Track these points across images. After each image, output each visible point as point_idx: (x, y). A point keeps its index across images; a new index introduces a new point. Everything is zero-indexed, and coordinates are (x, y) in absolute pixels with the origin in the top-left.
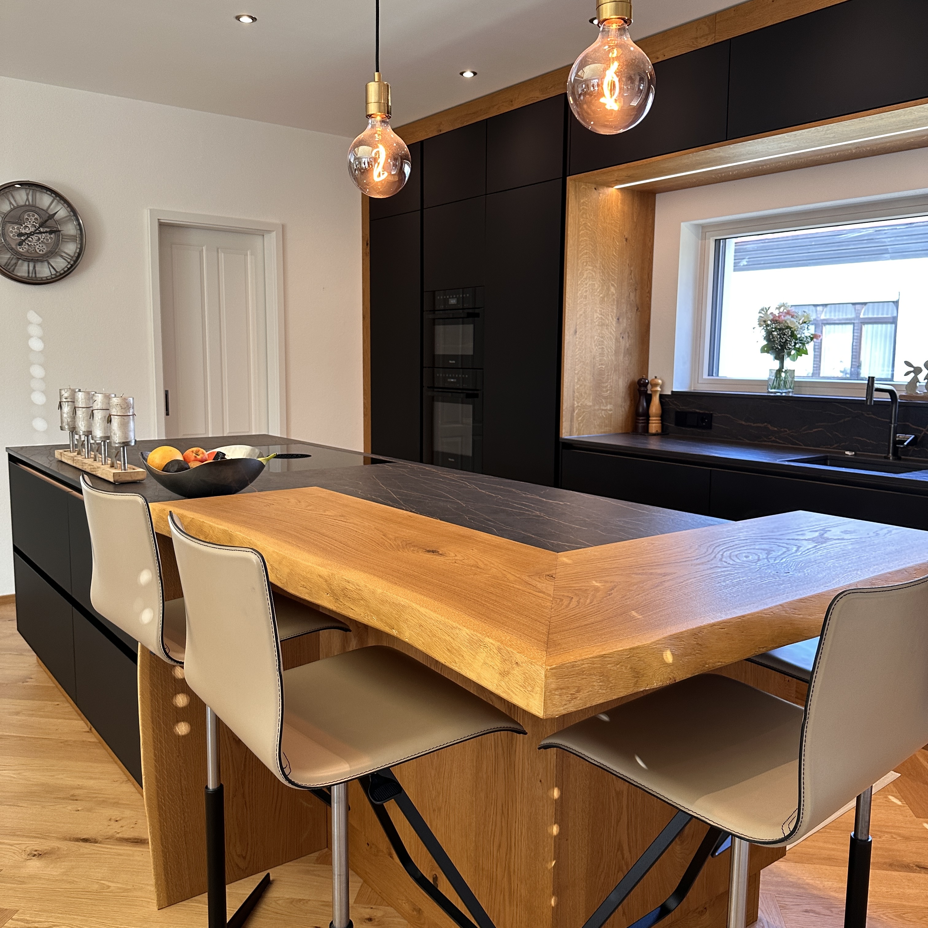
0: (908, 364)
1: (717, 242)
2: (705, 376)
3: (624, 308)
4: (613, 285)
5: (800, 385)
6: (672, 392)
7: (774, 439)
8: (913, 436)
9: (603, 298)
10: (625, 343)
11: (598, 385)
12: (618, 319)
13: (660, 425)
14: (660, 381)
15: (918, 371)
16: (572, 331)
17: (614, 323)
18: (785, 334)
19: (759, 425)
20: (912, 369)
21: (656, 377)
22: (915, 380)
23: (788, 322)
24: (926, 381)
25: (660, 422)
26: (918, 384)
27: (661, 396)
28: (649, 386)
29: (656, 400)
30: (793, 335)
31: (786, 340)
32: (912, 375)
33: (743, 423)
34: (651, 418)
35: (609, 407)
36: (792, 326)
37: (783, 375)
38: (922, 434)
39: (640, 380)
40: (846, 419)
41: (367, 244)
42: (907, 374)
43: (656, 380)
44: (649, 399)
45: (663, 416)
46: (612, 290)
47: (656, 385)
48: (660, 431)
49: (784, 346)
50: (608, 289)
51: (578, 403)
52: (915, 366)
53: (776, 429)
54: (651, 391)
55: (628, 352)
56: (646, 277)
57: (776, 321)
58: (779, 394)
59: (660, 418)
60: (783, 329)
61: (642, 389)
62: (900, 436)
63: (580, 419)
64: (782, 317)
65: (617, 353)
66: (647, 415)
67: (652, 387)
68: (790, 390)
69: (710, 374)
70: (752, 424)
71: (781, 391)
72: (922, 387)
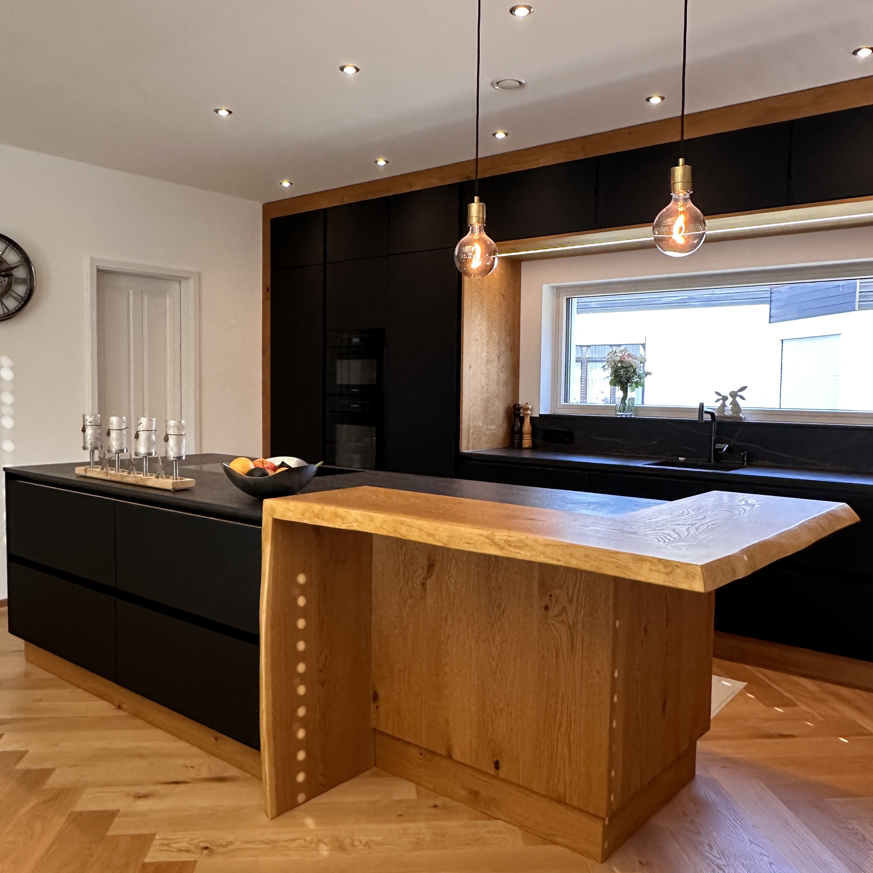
0: (718, 394)
1: (568, 300)
2: (563, 402)
3: (503, 348)
4: (495, 331)
5: (637, 409)
6: (540, 415)
7: (622, 450)
8: (728, 446)
9: (488, 341)
10: (503, 376)
11: (486, 409)
12: (498, 357)
13: (531, 440)
14: (530, 407)
15: (725, 398)
16: (468, 366)
17: (496, 360)
18: (628, 371)
19: (609, 439)
20: (721, 397)
21: (527, 403)
22: (724, 405)
23: (631, 362)
24: (731, 406)
25: (531, 438)
26: (726, 408)
27: (532, 418)
28: (522, 411)
29: (527, 421)
30: (634, 372)
31: (631, 376)
32: (721, 402)
33: (597, 438)
34: (524, 436)
35: (493, 427)
36: (634, 366)
37: (627, 402)
38: (732, 443)
39: (515, 405)
40: (676, 434)
41: (268, 290)
42: (717, 401)
43: (527, 405)
44: (522, 420)
45: (534, 434)
46: (494, 334)
47: (528, 409)
48: (531, 446)
49: (629, 380)
50: (492, 333)
51: (472, 423)
52: (723, 395)
53: (623, 442)
54: (524, 414)
55: (506, 383)
56: (516, 325)
57: (622, 361)
58: (624, 416)
59: (530, 436)
60: (627, 368)
61: (517, 412)
62: (718, 446)
63: (474, 436)
64: (626, 358)
65: (498, 384)
66: (521, 433)
67: (524, 411)
68: (632, 413)
69: (566, 400)
70: (603, 439)
71: (626, 414)
72: (728, 411)
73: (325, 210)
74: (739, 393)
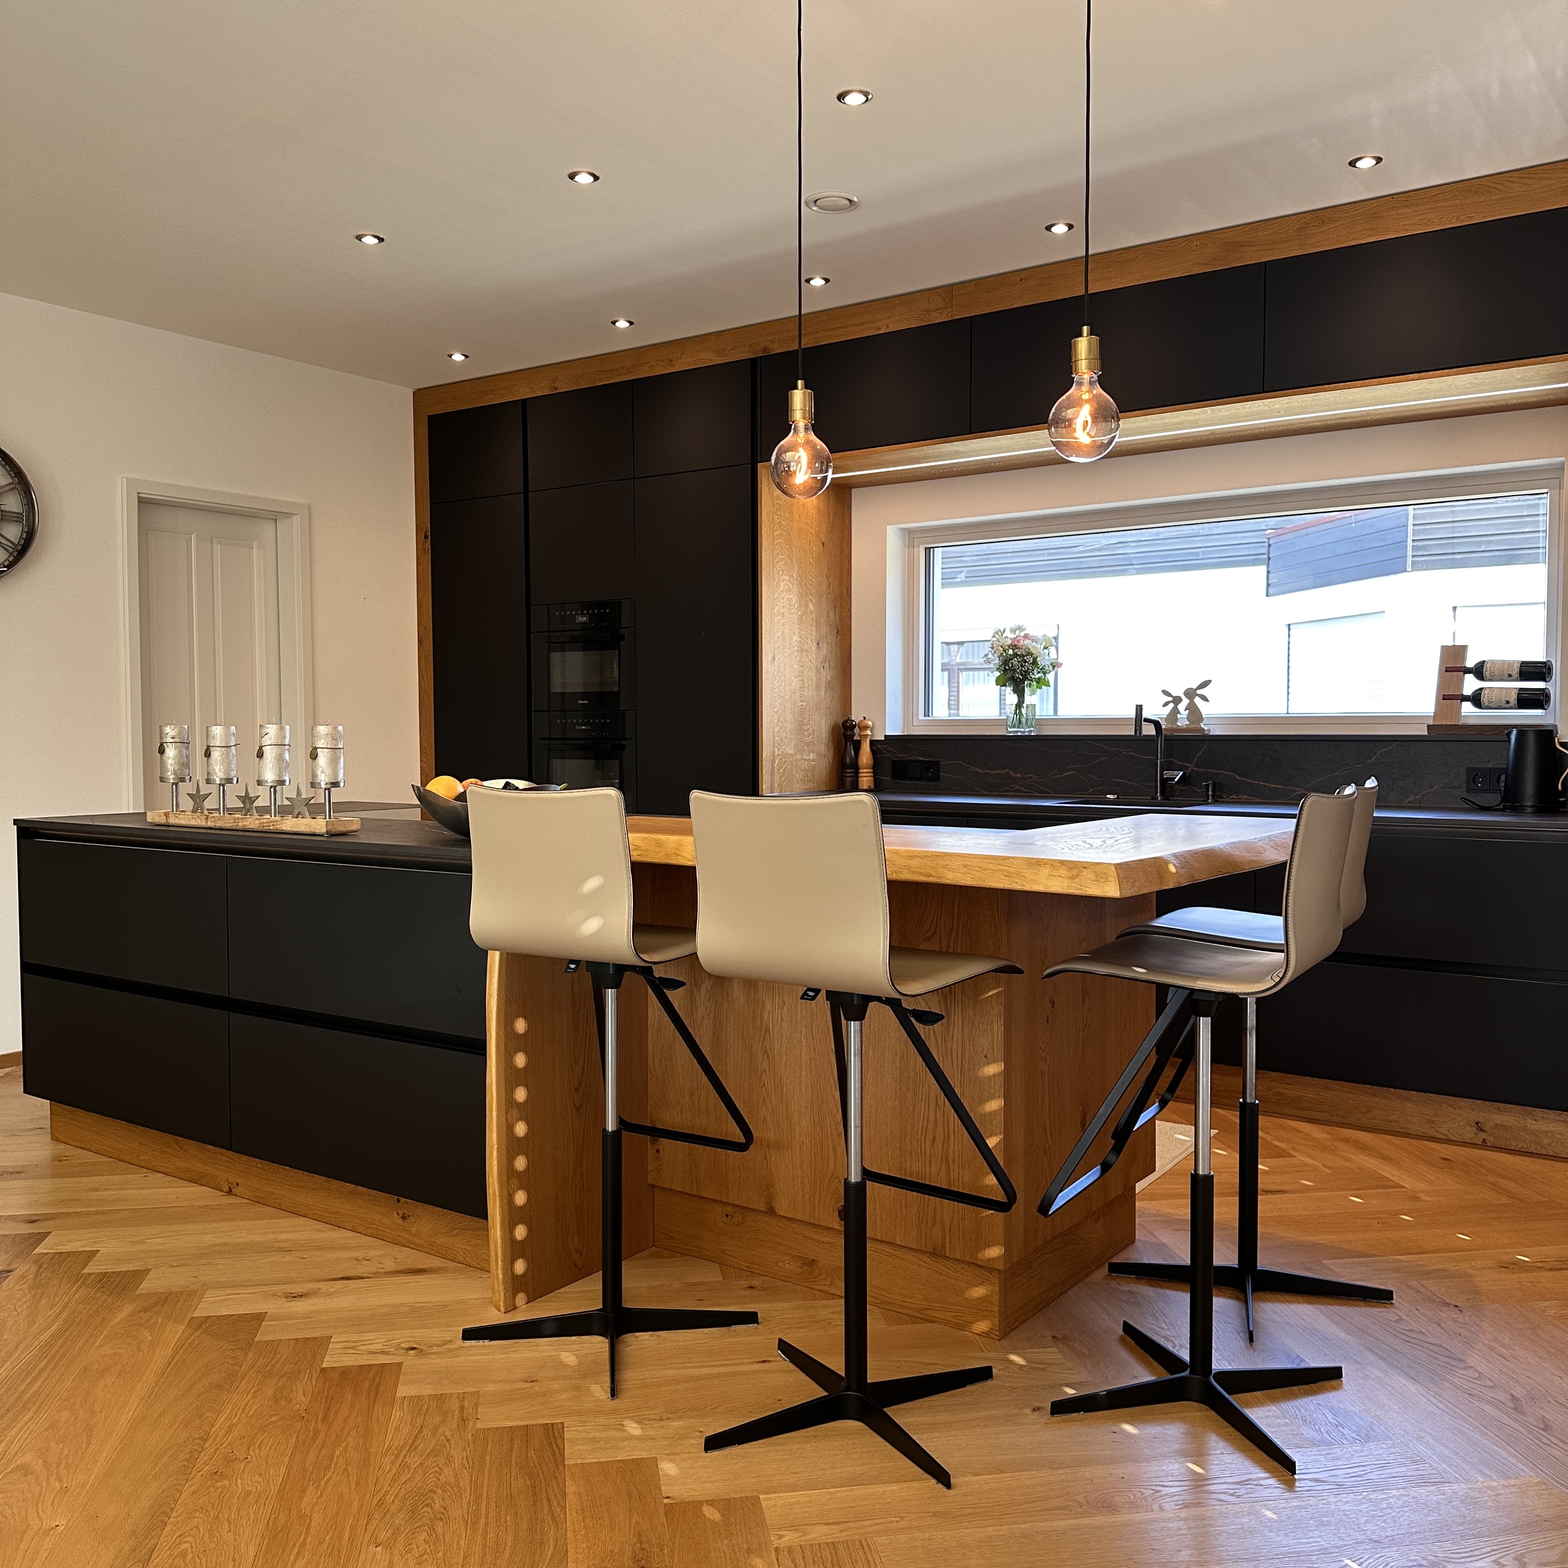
0: (1166, 693)
1: (928, 550)
2: (921, 717)
3: (824, 629)
4: (811, 600)
5: (1040, 722)
6: (885, 736)
7: (1017, 787)
8: (1182, 773)
9: (801, 616)
10: (826, 675)
11: (800, 727)
12: (818, 644)
13: (872, 778)
14: (870, 723)
15: (1177, 700)
16: (770, 659)
17: (814, 648)
18: (1026, 662)
19: (998, 771)
20: (1171, 699)
21: (865, 718)
22: (1175, 711)
23: (1030, 647)
24: (1187, 711)
25: (872, 774)
26: (1179, 716)
27: (872, 742)
28: (856, 730)
29: (866, 748)
30: (1035, 662)
31: (1028, 669)
32: (1171, 705)
33: (979, 770)
34: (861, 771)
35: (812, 756)
36: (1034, 652)
37: (1024, 711)
38: (1190, 769)
39: (845, 723)
40: (1103, 758)
41: (426, 537)
42: (1166, 704)
43: (865, 721)
44: (857, 746)
45: (876, 768)
46: (811, 606)
47: (866, 727)
48: (872, 787)
49: (1026, 675)
50: (806, 606)
51: (778, 750)
52: (1174, 695)
53: (1019, 775)
54: (860, 736)
55: (830, 686)
56: (845, 592)
57: (1015, 646)
58: (1019, 734)
59: (872, 771)
60: (1024, 656)
61: (849, 733)
62: (1168, 774)
63: (781, 771)
64: (1022, 641)
65: (818, 687)
66: (856, 767)
67: (861, 731)
68: (1032, 729)
69: (927, 714)
70: (990, 771)
71: (1022, 730)
72: (1183, 719)
73: (524, 402)
74: (1199, 692)
